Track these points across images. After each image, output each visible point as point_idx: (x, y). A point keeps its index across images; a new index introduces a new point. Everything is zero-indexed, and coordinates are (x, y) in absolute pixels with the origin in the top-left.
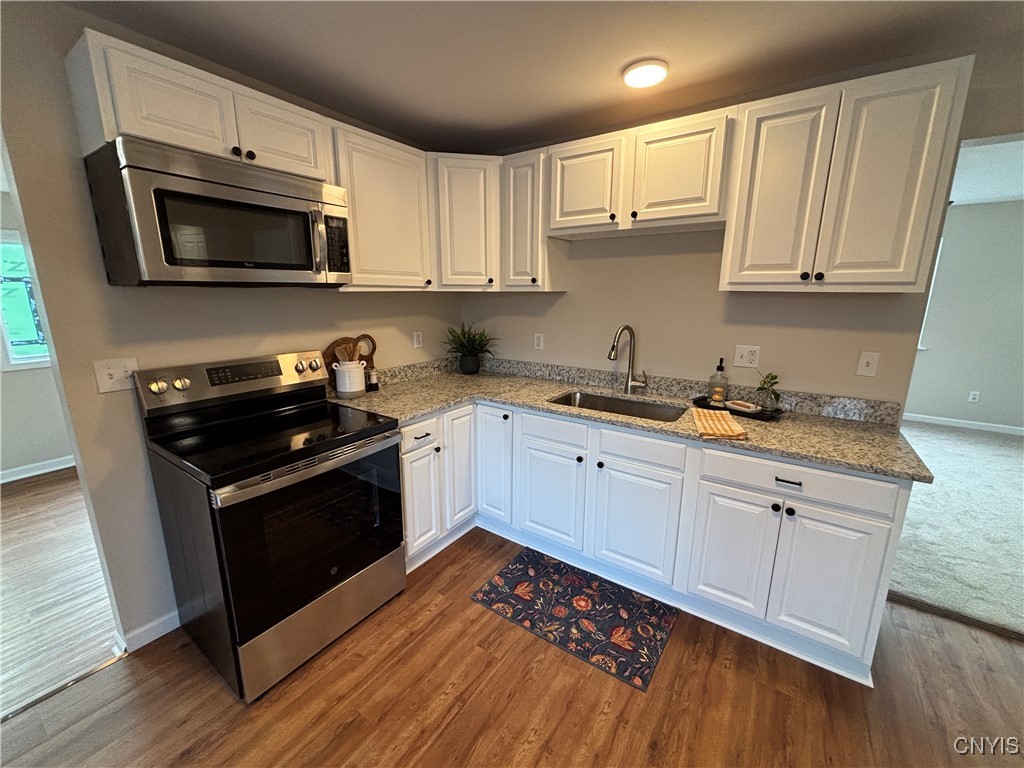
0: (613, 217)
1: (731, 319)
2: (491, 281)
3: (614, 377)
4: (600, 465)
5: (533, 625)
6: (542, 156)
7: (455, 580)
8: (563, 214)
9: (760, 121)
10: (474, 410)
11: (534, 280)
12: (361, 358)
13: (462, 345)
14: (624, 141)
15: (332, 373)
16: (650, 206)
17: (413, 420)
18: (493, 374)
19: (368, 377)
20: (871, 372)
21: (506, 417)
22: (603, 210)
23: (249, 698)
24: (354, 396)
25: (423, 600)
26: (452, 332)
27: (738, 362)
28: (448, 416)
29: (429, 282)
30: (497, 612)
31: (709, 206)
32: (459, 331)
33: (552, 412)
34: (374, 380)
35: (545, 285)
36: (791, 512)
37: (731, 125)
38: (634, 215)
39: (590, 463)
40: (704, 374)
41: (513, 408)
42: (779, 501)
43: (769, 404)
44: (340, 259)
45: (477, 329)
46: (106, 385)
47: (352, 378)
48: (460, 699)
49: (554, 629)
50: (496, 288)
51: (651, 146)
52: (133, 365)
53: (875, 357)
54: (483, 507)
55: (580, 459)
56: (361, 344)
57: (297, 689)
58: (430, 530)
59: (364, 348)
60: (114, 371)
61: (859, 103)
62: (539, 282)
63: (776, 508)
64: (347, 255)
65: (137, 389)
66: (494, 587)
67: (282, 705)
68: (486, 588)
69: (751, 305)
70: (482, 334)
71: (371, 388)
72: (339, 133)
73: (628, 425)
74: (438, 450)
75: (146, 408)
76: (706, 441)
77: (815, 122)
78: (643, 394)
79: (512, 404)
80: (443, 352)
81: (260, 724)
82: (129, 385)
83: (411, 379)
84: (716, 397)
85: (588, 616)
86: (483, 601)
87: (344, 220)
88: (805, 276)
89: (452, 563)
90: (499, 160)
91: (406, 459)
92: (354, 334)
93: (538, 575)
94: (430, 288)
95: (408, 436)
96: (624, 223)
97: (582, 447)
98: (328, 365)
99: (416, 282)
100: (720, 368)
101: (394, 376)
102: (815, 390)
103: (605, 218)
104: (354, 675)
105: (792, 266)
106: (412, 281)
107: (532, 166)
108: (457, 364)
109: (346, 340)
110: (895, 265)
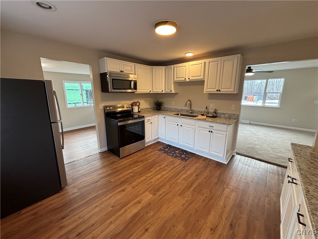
0: (185, 79)
1: (209, 98)
2: (163, 91)
3: (187, 111)
4: (181, 126)
5: (167, 153)
6: (173, 67)
7: (154, 148)
8: (176, 78)
9: (209, 63)
10: (159, 116)
11: (171, 91)
12: (137, 106)
13: (157, 104)
14: (187, 65)
15: (132, 108)
16: (192, 77)
17: (147, 117)
18: (163, 110)
19: (138, 110)
20: (234, 108)
21: (164, 117)
22: (184, 77)
23: (121, 157)
24: (136, 113)
25: (148, 150)
26: (155, 101)
27: (210, 107)
28: (153, 117)
29: (150, 91)
30: (161, 152)
31: (202, 77)
32: (156, 101)
33: (173, 116)
34: (139, 110)
35: (173, 92)
36: (212, 132)
37: (205, 63)
38: (189, 79)
39: (180, 126)
40: (203, 109)
41: (166, 116)
42: (210, 130)
43: (215, 115)
44: (135, 88)
45: (160, 101)
46: (100, 108)
47: (136, 109)
48: (154, 160)
49: (171, 154)
50: (164, 92)
51: (192, 66)
52: (104, 105)
53: (234, 105)
54: (160, 136)
55: (178, 125)
56: (137, 103)
57: (128, 158)
58: (149, 138)
59: (138, 104)
60: (102, 106)
61: (224, 61)
62: (172, 91)
63: (209, 131)
64: (136, 87)
65: (104, 109)
66: (161, 149)
67: (126, 159)
68: (160, 149)
69: (212, 96)
70: (161, 102)
71: (139, 112)
72: (136, 65)
73: (186, 118)
74: (151, 123)
75: (106, 112)
76: (198, 120)
77: (218, 63)
78: (193, 114)
79: (166, 115)
80: (153, 106)
81: (123, 160)
82: (103, 108)
83: (147, 110)
84: (205, 114)
85: (178, 153)
86: (159, 150)
87: (136, 81)
88: (217, 90)
89: (154, 145)
90: (165, 67)
91: (146, 124)
92: (136, 101)
93: (170, 148)
94: (151, 92)
95: (146, 119)
96: (187, 80)
97: (178, 123)
98: (132, 107)
99: (148, 91)
100: (206, 108)
101: (143, 110)
102: (224, 112)
103: (184, 79)
104: (137, 157)
105: (215, 89)
106: (147, 91)
107: (171, 69)
108: (156, 108)
109: (135, 102)
110: (231, 89)
